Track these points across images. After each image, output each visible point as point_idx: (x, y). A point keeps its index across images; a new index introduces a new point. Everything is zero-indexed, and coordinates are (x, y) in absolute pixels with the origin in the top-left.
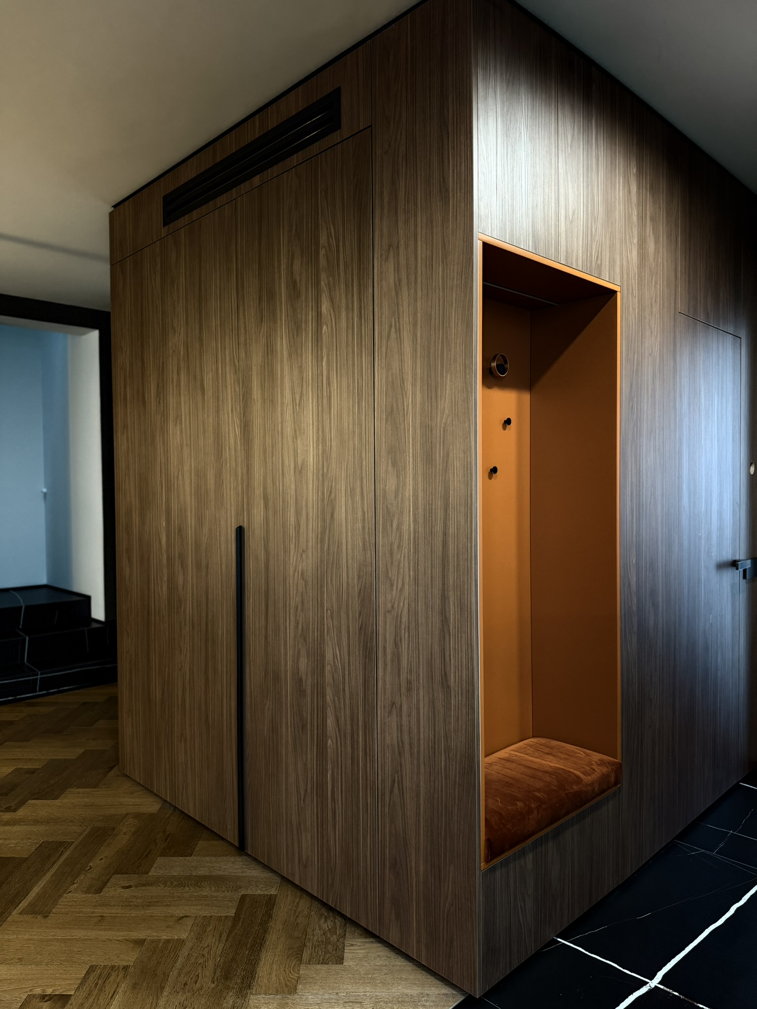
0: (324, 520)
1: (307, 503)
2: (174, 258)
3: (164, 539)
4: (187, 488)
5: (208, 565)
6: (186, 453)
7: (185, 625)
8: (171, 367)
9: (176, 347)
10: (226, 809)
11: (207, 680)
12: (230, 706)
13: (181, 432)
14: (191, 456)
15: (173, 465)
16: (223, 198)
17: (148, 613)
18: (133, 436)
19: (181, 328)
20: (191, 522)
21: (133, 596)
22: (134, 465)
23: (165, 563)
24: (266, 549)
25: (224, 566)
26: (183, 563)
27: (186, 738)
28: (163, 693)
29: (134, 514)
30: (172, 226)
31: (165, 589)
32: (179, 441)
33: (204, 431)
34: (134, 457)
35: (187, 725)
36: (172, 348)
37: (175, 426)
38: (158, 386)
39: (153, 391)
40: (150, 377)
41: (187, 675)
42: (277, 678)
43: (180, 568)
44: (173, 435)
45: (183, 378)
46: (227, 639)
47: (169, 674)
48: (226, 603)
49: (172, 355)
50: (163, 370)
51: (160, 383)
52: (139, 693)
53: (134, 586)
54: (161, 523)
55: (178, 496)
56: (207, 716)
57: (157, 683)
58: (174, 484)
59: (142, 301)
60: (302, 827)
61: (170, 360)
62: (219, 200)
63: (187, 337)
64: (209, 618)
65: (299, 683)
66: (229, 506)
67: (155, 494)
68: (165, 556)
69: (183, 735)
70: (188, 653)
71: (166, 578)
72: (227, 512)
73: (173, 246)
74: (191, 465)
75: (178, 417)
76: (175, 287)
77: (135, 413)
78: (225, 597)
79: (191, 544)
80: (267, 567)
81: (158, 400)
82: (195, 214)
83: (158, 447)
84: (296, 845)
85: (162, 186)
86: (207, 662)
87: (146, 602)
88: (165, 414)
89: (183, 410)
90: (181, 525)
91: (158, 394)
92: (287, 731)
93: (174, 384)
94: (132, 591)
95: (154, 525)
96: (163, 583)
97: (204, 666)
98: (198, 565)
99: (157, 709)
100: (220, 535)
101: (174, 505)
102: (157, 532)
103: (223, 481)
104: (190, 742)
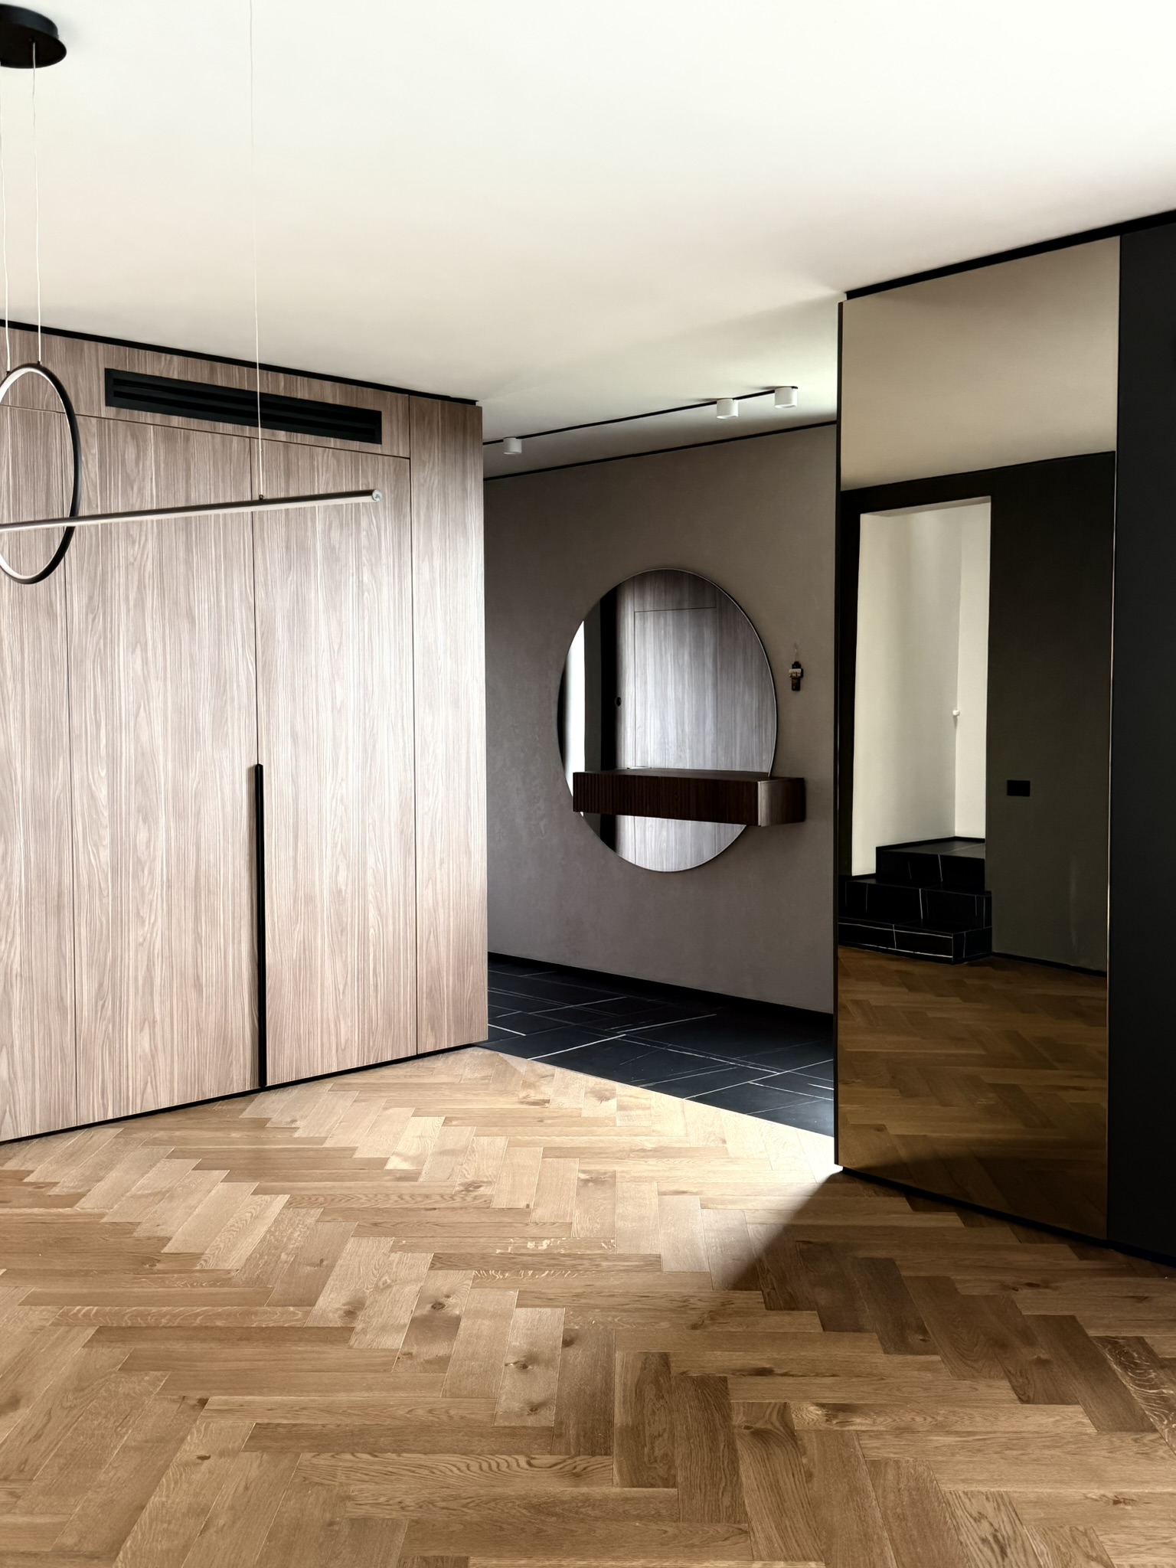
0: (365, 751)
1: (346, 738)
2: (131, 453)
3: (103, 794)
4: (158, 728)
5: (199, 812)
6: (155, 686)
7: (151, 888)
8: (122, 581)
9: (135, 560)
10: (232, 1061)
11: (198, 938)
12: (240, 951)
13: (145, 662)
14: (165, 692)
15: (126, 697)
16: (229, 428)
17: (60, 895)
18: (18, 659)
19: (146, 540)
20: (164, 765)
21: (16, 881)
22: (19, 698)
23: (106, 821)
24: (295, 782)
25: (229, 809)
26: (147, 816)
27: (154, 1022)
28: (101, 985)
29: (18, 765)
30: (125, 413)
31: (105, 855)
32: (140, 673)
33: (192, 664)
34: (19, 687)
35: (157, 1004)
36: (127, 558)
37: (130, 653)
38: (91, 598)
39: (78, 603)
40: (71, 585)
41: (158, 946)
42: (310, 899)
43: (141, 823)
44: (126, 663)
45: (151, 600)
46: (233, 883)
47: (114, 960)
48: (233, 846)
49: (127, 568)
50: (104, 581)
51: (96, 597)
52: (32, 1012)
53: (17, 867)
54: (96, 776)
55: (137, 738)
56: (197, 978)
57: (85, 977)
58: (128, 723)
59: (48, 480)
60: (341, 1016)
61: (123, 571)
62: (222, 427)
63: (160, 552)
64: (203, 868)
65: (338, 895)
66: (236, 747)
67: (81, 735)
68: (106, 814)
69: (148, 1021)
70: (159, 920)
71: (107, 841)
72: (233, 752)
73: (129, 438)
74: (165, 702)
75: (138, 642)
76: (136, 488)
77: (25, 625)
78: (230, 840)
79: (166, 791)
80: (296, 800)
81: (91, 617)
82: (176, 420)
83: (90, 677)
84: (333, 1038)
85: (101, 353)
86: (197, 918)
87: (54, 882)
88: (109, 635)
89: (149, 635)
90: (143, 772)
91: (90, 608)
92: (322, 944)
93: (132, 603)
94: (11, 873)
95: (76, 776)
96: (101, 849)
97: (191, 925)
98: (180, 815)
99: (85, 1013)
100: (221, 777)
101: (127, 749)
102: (86, 784)
103: (227, 719)
104: (163, 1021)
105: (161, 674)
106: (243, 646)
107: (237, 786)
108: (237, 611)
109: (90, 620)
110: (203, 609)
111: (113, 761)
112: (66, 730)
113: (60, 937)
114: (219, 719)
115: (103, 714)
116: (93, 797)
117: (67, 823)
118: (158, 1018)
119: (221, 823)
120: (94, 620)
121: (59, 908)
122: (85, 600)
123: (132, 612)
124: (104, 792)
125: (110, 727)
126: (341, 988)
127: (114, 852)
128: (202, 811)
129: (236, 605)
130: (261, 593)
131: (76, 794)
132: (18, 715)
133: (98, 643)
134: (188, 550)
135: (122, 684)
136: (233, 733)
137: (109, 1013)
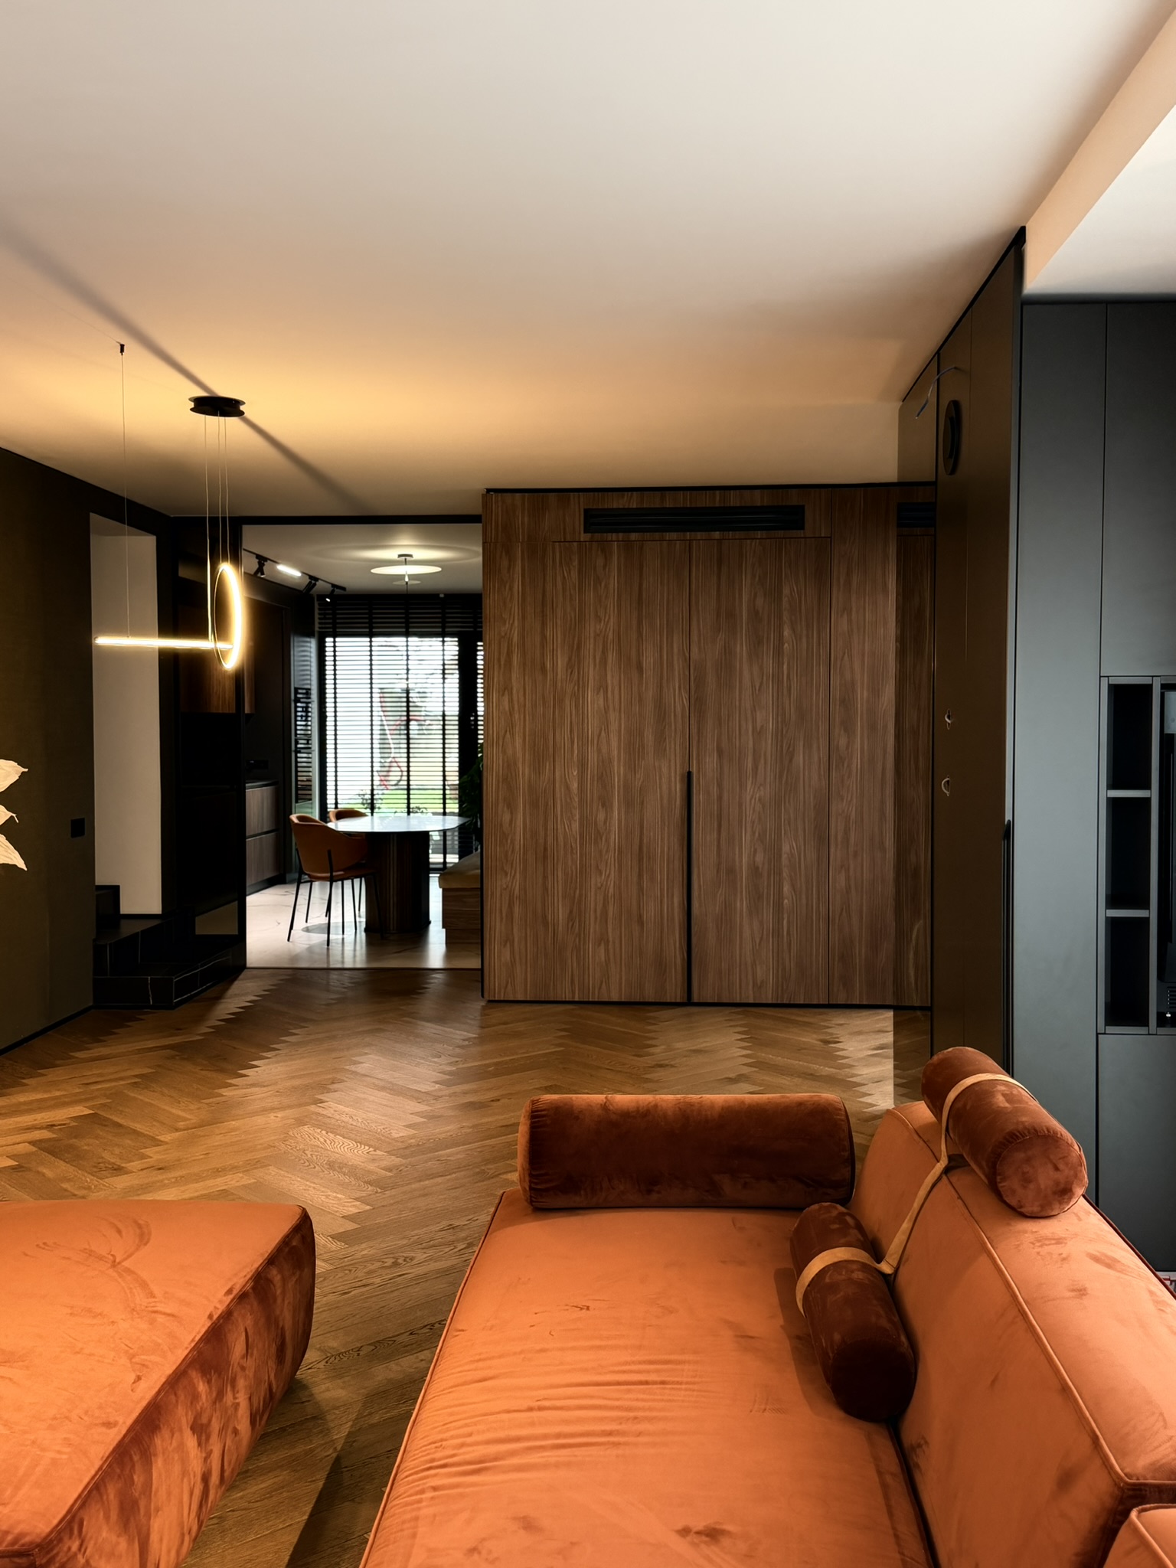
0: (782, 764)
1: (765, 754)
2: (600, 562)
3: (575, 786)
4: (614, 744)
5: (643, 801)
6: (613, 716)
7: (607, 851)
8: (592, 646)
9: (601, 632)
10: (666, 979)
11: (641, 889)
12: (673, 903)
13: (606, 699)
14: (620, 719)
15: (592, 725)
16: (674, 535)
17: (545, 849)
18: (522, 699)
19: (609, 618)
20: (618, 770)
21: (518, 838)
22: (522, 724)
23: (576, 804)
24: (720, 786)
25: (665, 801)
26: (606, 803)
27: (608, 941)
28: (571, 912)
29: (520, 766)
30: (598, 536)
31: (576, 826)
32: (602, 706)
33: (640, 700)
34: (522, 716)
35: (610, 930)
36: (595, 632)
37: (595, 694)
38: (570, 659)
39: (561, 663)
40: (557, 651)
41: (611, 890)
42: (731, 871)
43: (600, 807)
44: (593, 701)
45: (611, 657)
46: (668, 854)
47: (581, 895)
48: (668, 828)
49: (595, 638)
50: (579, 648)
51: (573, 657)
52: (526, 921)
53: (518, 829)
54: (570, 772)
55: (599, 751)
56: (640, 917)
57: (560, 906)
58: (593, 740)
59: (544, 586)
60: (757, 963)
61: (592, 641)
62: (668, 536)
63: (619, 626)
64: (645, 841)
65: (755, 871)
66: (673, 757)
67: (561, 748)
68: (577, 800)
69: (603, 939)
70: (612, 872)
71: (577, 817)
72: (670, 761)
73: (600, 552)
74: (620, 726)
75: (602, 687)
76: (603, 585)
77: (527, 678)
78: (667, 824)
79: (619, 787)
80: (720, 798)
81: (569, 671)
82: (633, 536)
83: (568, 710)
84: (750, 977)
85: (582, 500)
86: (640, 875)
87: (541, 841)
88: (581, 683)
89: (609, 682)
90: (602, 773)
91: (570, 666)
92: (742, 904)
93: (597, 661)
94: (515, 834)
95: (557, 774)
96: (573, 822)
97: (635, 879)
98: (628, 803)
99: (560, 928)
100: (660, 778)
101: (592, 757)
102: (563, 780)
103: (665, 738)
104: (614, 942)
105: (617, 707)
106: (680, 688)
107: (673, 784)
108: (675, 662)
109: (569, 673)
110: (649, 660)
111: (582, 765)
112: (551, 743)
113: (545, 877)
114: (660, 738)
115: (576, 734)
116: (568, 788)
117: (551, 803)
118: (611, 939)
119: (660, 812)
120: (571, 673)
121: (545, 857)
122: (566, 659)
123: (597, 667)
124: (575, 785)
125: (580, 743)
126: (758, 941)
127: (581, 825)
128: (645, 802)
129: (675, 658)
130: (695, 649)
131: (557, 785)
132: (521, 735)
133: (574, 688)
134: (640, 623)
135: (590, 715)
136: (670, 748)
137: (577, 930)
